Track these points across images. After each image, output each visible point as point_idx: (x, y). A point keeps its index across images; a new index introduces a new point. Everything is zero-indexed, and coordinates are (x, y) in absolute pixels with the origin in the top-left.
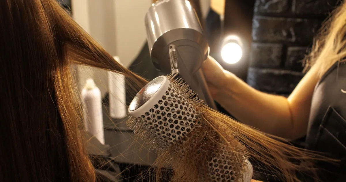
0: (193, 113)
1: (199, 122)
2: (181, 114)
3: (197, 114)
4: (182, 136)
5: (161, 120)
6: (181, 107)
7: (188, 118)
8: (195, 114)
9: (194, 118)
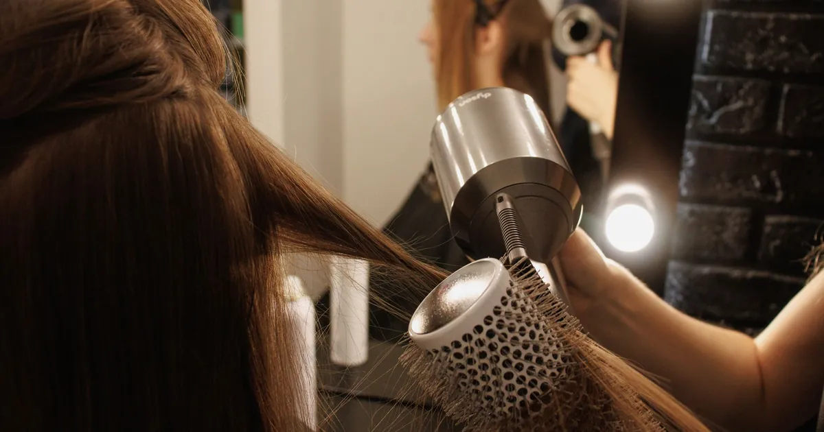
0: (556, 349)
1: (568, 371)
2: (530, 350)
3: (565, 351)
4: (530, 401)
5: (486, 361)
6: (532, 335)
7: (546, 359)
8: (561, 352)
9: (559, 359)
